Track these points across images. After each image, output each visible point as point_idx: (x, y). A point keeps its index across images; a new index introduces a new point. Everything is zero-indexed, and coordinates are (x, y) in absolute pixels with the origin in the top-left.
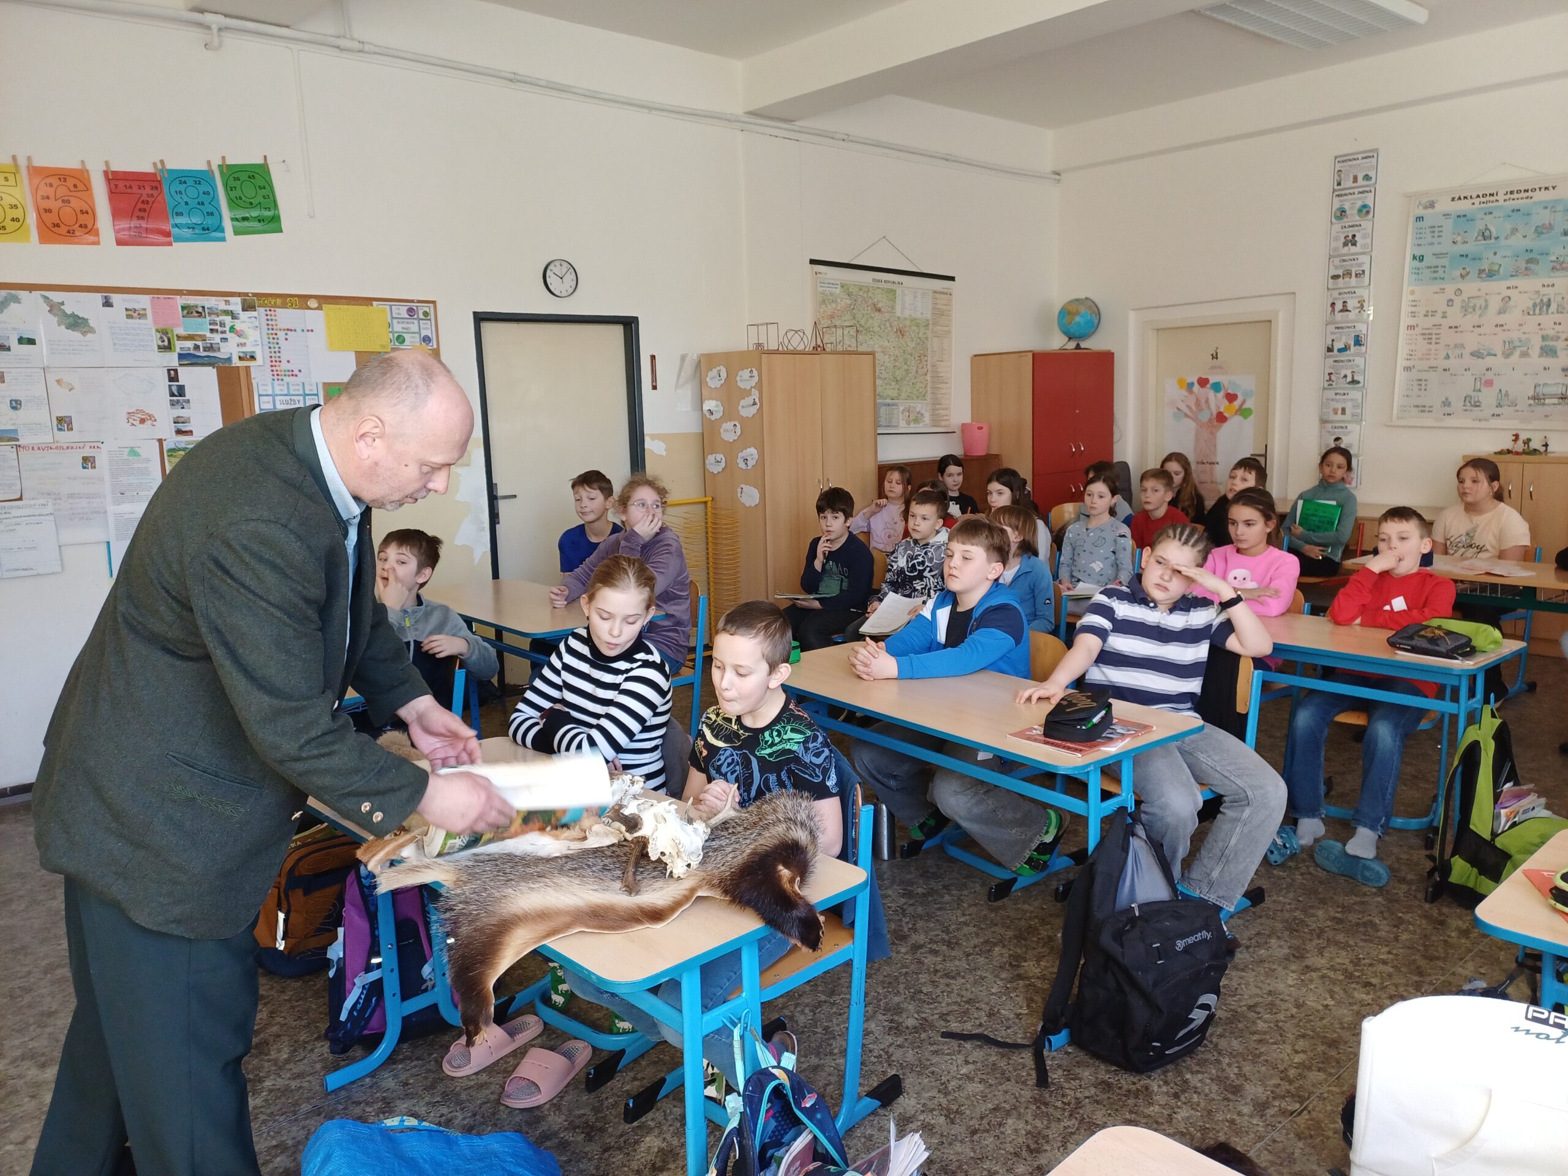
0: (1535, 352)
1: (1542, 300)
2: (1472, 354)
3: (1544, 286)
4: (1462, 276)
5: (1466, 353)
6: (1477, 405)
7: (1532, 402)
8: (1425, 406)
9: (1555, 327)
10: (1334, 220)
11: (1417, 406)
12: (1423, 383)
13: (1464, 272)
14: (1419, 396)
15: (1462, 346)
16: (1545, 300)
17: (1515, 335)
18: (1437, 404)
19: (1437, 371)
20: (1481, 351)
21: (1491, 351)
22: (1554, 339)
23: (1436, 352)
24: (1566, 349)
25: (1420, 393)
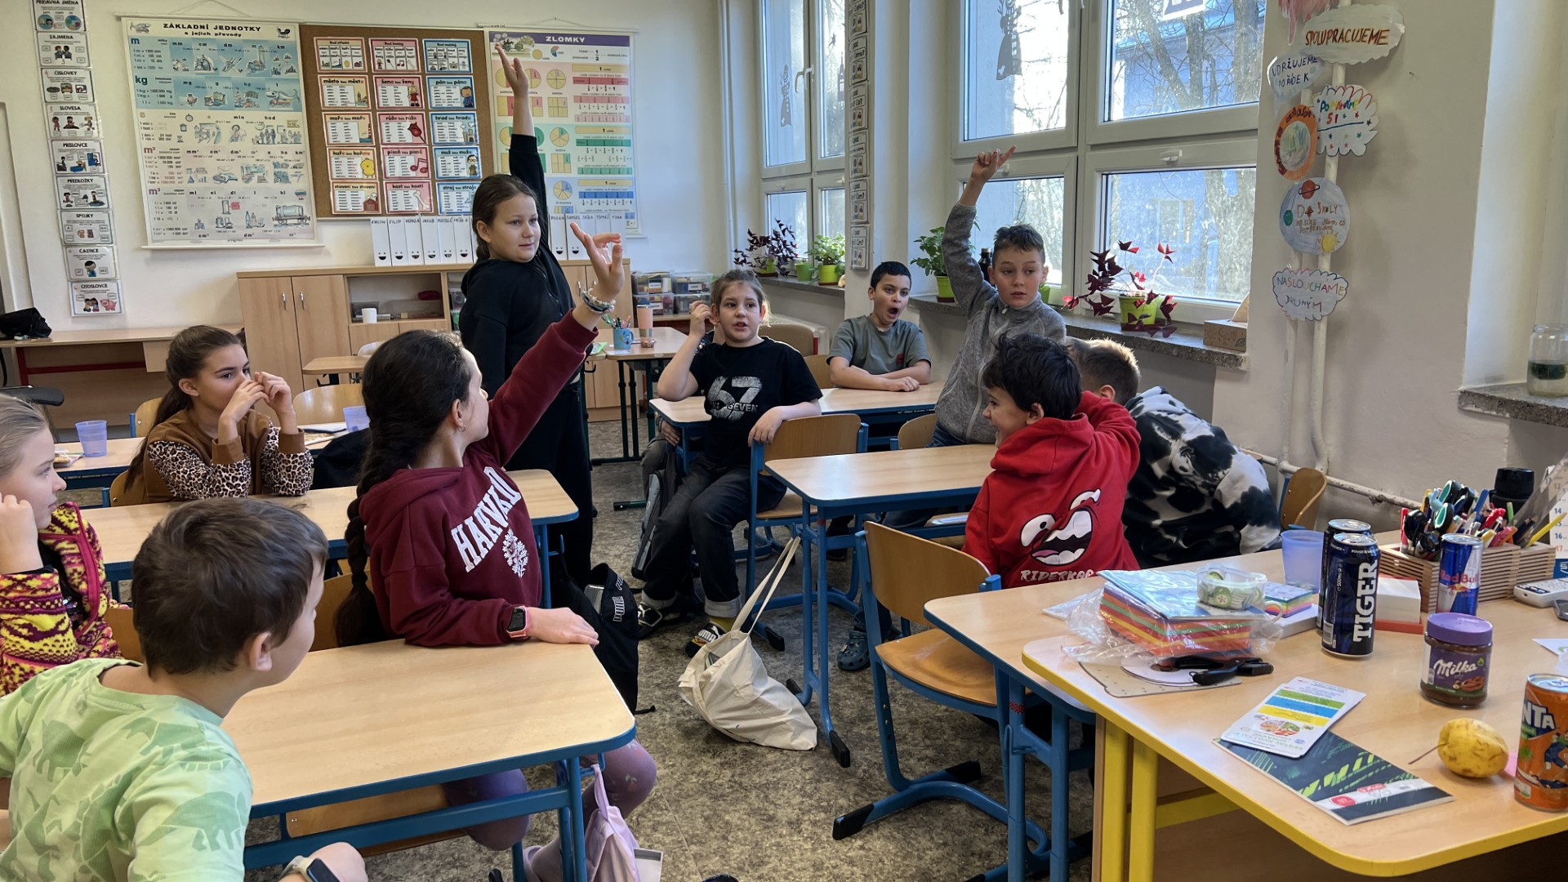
0: (270, 178)
1: (267, 131)
3: (267, 118)
4: (190, 103)
5: (209, 176)
6: (229, 226)
7: (276, 222)
8: (179, 229)
9: (282, 155)
10: (39, 28)
11: (171, 229)
12: (172, 206)
13: (190, 99)
14: (171, 219)
15: (203, 170)
16: (270, 131)
17: (251, 162)
18: (191, 226)
19: (183, 194)
20: (223, 175)
21: (232, 176)
22: (284, 166)
23: (180, 176)
24: (296, 176)
25: (170, 215)
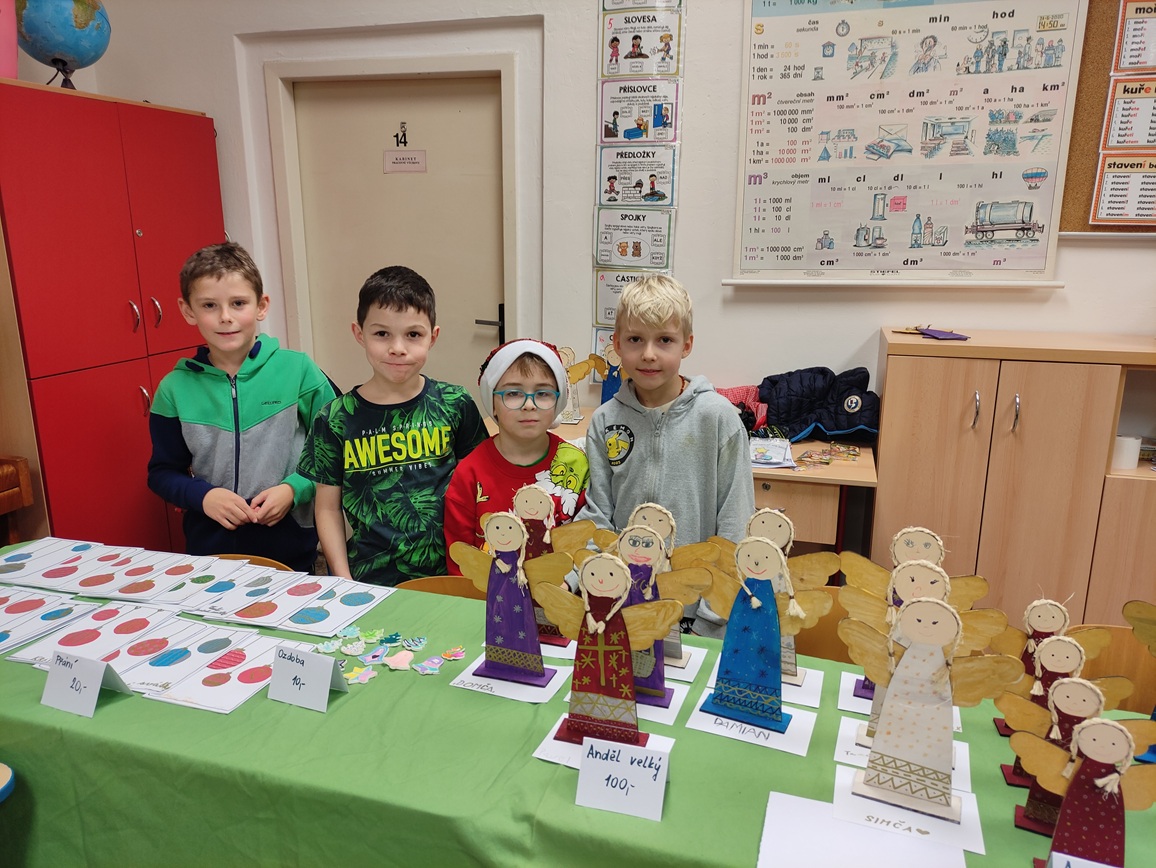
0: (978, 145)
1: (992, 44)
2: (870, 149)
3: (995, 15)
5: (860, 147)
6: (878, 245)
7: (971, 237)
8: (786, 247)
9: (1012, 95)
11: (774, 249)
12: (784, 205)
14: (777, 230)
15: (851, 134)
16: (998, 43)
17: (944, 112)
18: (809, 242)
19: (807, 182)
20: (885, 143)
21: (903, 143)
22: (1012, 118)
23: (806, 147)
24: (1032, 138)
25: (778, 224)
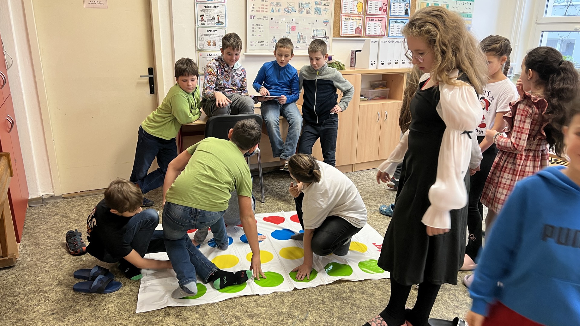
0: (312, 11)
5: (282, 8)
8: (263, 42)
11: (259, 42)
12: (261, 27)
14: (260, 36)
15: (280, 5)
19: (267, 19)
20: (289, 8)
21: (294, 9)
22: (320, 4)
23: (267, 7)
24: (325, 10)
25: (259, 33)
